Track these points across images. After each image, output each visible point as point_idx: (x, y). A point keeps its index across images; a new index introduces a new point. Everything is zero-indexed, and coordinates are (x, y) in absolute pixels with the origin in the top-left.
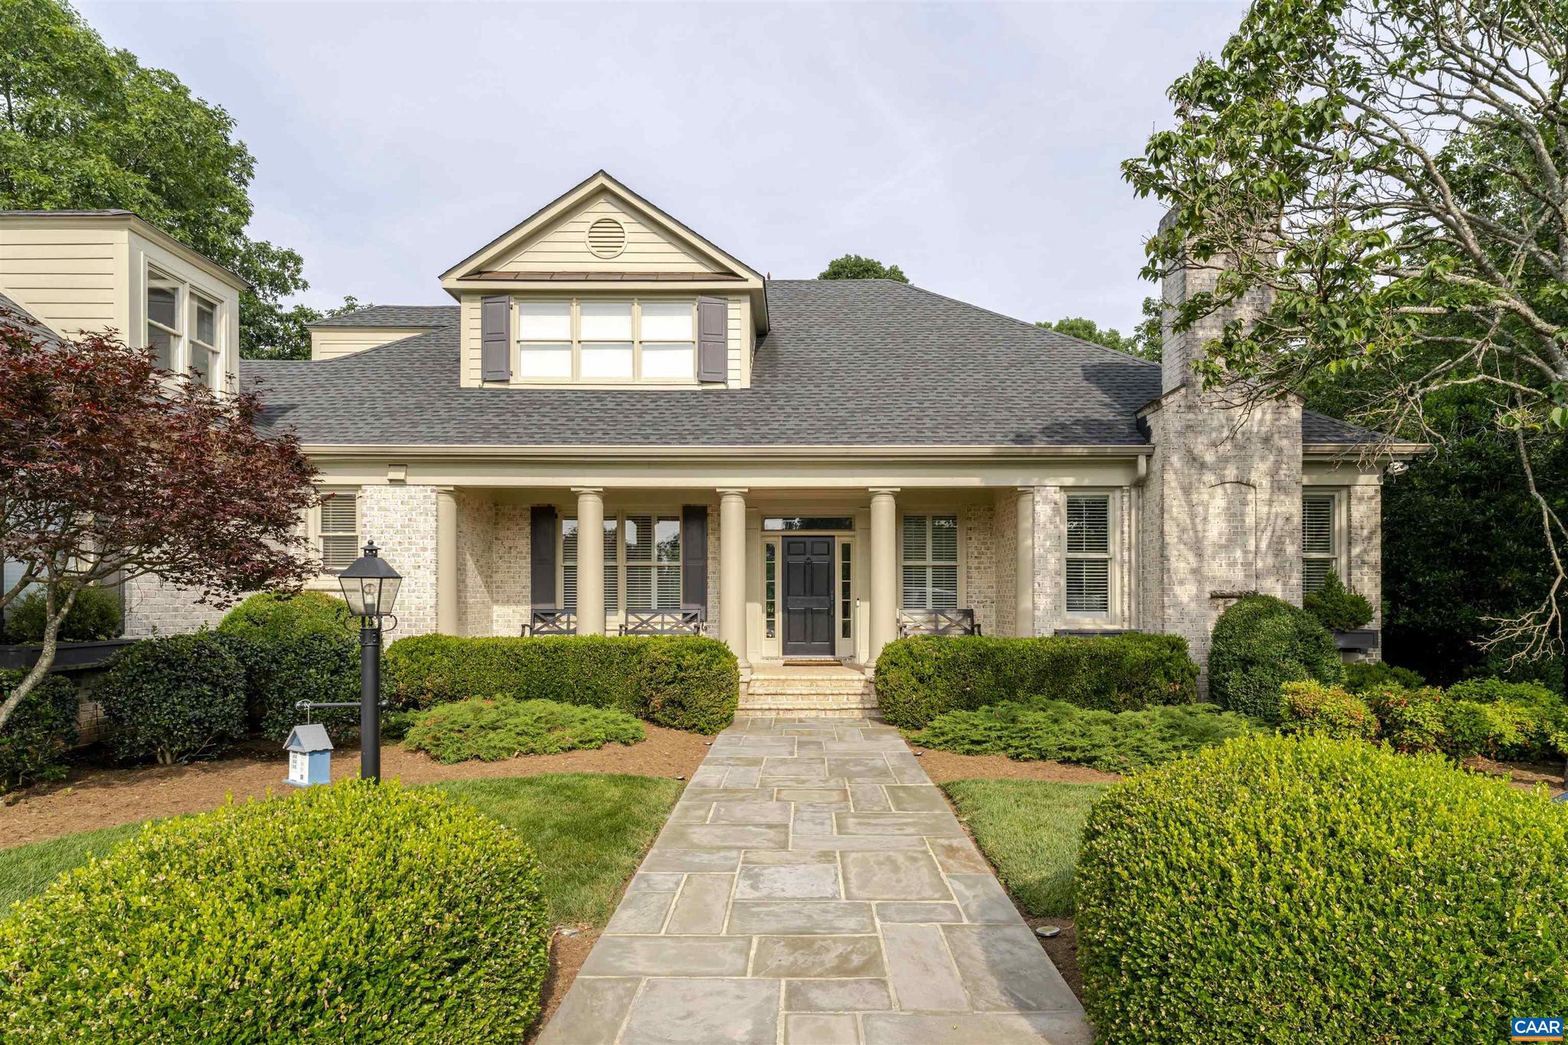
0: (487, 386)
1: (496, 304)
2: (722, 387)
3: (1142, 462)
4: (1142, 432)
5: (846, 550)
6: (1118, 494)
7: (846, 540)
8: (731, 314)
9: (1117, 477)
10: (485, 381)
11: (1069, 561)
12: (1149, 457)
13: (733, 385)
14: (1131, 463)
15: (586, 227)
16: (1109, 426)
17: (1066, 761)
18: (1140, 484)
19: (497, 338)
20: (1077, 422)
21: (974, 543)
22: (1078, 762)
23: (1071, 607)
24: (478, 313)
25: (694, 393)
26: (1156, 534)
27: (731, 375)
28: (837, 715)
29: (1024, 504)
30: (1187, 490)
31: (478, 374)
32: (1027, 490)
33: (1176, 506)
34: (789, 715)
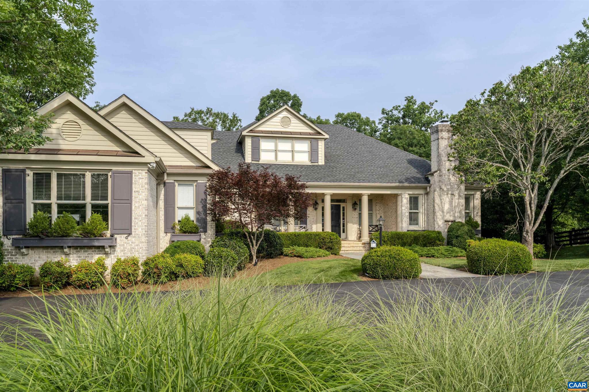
0: (253, 162)
1: (255, 139)
2: (317, 164)
3: (428, 188)
4: (428, 181)
5: (343, 208)
6: (421, 196)
7: (344, 206)
8: (320, 144)
9: (421, 192)
10: (252, 161)
11: (410, 212)
12: (430, 187)
13: (320, 163)
14: (426, 188)
15: (280, 119)
16: (419, 178)
17: (427, 257)
18: (427, 194)
19: (256, 150)
20: (412, 178)
21: (378, 207)
22: (430, 257)
23: (410, 224)
24: (250, 142)
25: (310, 166)
26: (432, 206)
27: (319, 161)
28: (359, 252)
29: (399, 198)
30: (440, 196)
31: (250, 159)
32: (401, 194)
33: (437, 201)
34: (347, 252)
